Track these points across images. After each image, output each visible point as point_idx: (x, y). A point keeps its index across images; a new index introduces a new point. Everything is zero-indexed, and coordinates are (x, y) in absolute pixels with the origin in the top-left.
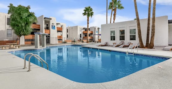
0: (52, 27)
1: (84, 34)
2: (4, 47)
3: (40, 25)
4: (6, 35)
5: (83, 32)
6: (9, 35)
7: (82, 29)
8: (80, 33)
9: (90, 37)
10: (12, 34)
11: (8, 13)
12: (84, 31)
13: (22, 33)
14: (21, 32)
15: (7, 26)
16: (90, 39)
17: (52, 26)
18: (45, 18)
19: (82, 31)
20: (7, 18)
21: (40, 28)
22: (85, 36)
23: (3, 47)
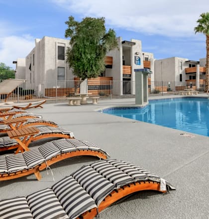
0: (135, 60)
1: (186, 74)
2: (72, 102)
3: (112, 58)
4: (57, 77)
5: (186, 70)
6: (61, 78)
7: (183, 63)
8: (180, 73)
9: (202, 80)
10: (64, 76)
11: (66, 36)
12: (187, 67)
13: (89, 73)
14: (87, 71)
15: (58, 61)
16: (202, 84)
17: (135, 57)
18: (123, 42)
19: (184, 68)
20: (58, 47)
21: (112, 62)
22: (188, 79)
23: (71, 100)
